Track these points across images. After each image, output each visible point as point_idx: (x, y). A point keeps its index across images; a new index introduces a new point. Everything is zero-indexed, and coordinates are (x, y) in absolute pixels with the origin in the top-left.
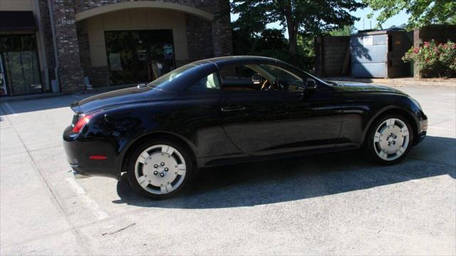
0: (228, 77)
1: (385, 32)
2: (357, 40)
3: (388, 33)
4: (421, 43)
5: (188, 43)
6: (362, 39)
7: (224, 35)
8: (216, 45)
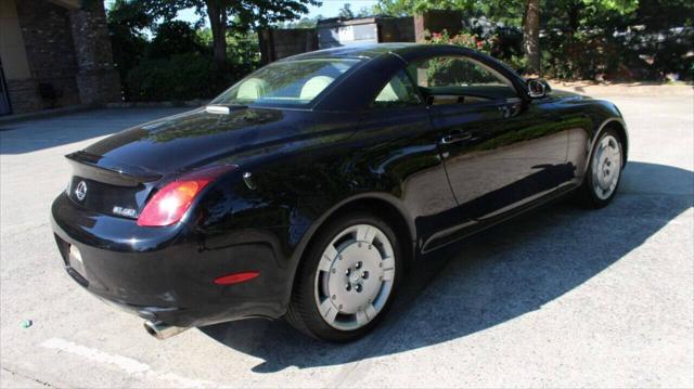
0: (110, 105)
1: (373, 20)
2: (330, 34)
3: (377, 21)
4: (429, 35)
5: (27, 47)
6: (337, 31)
7: (95, 33)
8: (82, 50)
